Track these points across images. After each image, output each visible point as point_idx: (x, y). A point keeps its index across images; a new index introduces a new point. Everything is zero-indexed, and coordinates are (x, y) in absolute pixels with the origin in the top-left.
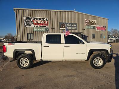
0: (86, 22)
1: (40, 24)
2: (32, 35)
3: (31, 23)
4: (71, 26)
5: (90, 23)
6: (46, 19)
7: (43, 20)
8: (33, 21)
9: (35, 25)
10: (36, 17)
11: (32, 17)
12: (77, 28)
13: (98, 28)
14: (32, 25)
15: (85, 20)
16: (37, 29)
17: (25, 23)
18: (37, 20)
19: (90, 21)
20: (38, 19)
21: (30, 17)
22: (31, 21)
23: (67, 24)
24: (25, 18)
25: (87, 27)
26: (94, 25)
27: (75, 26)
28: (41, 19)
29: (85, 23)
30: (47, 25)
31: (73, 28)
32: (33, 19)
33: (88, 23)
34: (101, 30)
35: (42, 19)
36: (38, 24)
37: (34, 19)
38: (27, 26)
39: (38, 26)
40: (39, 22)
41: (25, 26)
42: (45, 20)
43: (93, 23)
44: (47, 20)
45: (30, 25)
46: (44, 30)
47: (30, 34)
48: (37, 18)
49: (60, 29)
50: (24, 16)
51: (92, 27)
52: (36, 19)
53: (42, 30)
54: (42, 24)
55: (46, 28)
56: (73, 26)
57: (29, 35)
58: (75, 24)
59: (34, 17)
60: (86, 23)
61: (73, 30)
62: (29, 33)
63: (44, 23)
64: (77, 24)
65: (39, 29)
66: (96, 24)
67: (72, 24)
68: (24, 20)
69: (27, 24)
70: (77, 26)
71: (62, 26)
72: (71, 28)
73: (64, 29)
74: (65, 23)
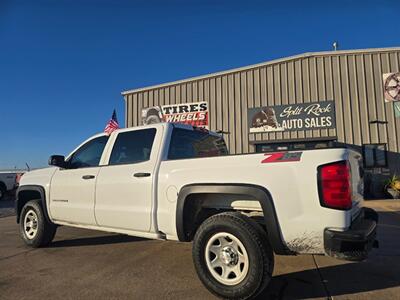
0: (392, 83)
1: (183, 122)
4: (303, 115)
6: (201, 106)
7: (192, 110)
8: (164, 118)
10: (172, 106)
11: (163, 107)
12: (334, 121)
15: (386, 76)
18: (175, 112)
20: (178, 110)
21: (157, 107)
23: (280, 109)
24: (144, 112)
27: (326, 114)
28: (187, 107)
29: (386, 89)
30: (205, 122)
31: (314, 123)
32: (164, 112)
35: (189, 109)
37: (168, 112)
40: (182, 117)
42: (198, 108)
44: (205, 109)
48: (175, 108)
49: (252, 130)
50: (143, 107)
52: (171, 111)
54: (189, 123)
56: (311, 116)
58: (323, 105)
59: (168, 106)
60: (393, 92)
61: (313, 128)
63: (194, 119)
64: (333, 102)
67: (304, 105)
68: (143, 118)
70: (333, 114)
71: (258, 120)
72: (304, 123)
73: (270, 129)
74: (275, 107)
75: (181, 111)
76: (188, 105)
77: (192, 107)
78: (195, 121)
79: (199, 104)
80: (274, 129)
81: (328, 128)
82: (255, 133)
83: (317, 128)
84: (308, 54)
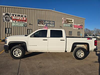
0: (64, 20)
1: (19, 20)
2: (10, 29)
3: (10, 19)
4: (49, 23)
5: (68, 22)
6: (25, 16)
8: (12, 17)
9: (13, 21)
10: (15, 14)
11: (11, 14)
12: (54, 25)
13: (75, 27)
14: (11, 21)
15: (63, 18)
16: (15, 24)
17: (4, 18)
19: (67, 20)
20: (17, 16)
21: (9, 13)
22: (10, 17)
24: (4, 14)
25: (64, 25)
26: (71, 24)
27: (53, 24)
28: (20, 15)
30: (26, 21)
32: (12, 15)
33: (65, 22)
34: (78, 29)
35: (21, 16)
36: (16, 20)
37: (13, 16)
38: (5, 21)
39: (17, 21)
40: (18, 18)
41: (4, 21)
43: (70, 22)
44: (26, 17)
45: (9, 21)
46: (22, 25)
47: (9, 29)
48: (16, 15)
49: (38, 25)
51: (70, 25)
52: (14, 16)
53: (21, 26)
54: (21, 20)
55: (24, 24)
56: (51, 24)
57: (7, 29)
58: (53, 22)
59: (14, 14)
60: (64, 22)
61: (51, 26)
62: (7, 28)
63: (22, 19)
64: (55, 22)
65: (17, 24)
66: (73, 23)
67: (49, 21)
68: (3, 16)
69: (6, 19)
70: (54, 24)
71: (40, 23)
72: (49, 25)
73: (42, 25)
74: (44, 20)
75: (18, 16)
76: (21, 15)
77: (22, 16)
78: (23, 20)
79: (24, 15)
80: (43, 26)
81: (53, 27)
82: (39, 26)
83: (51, 27)
84: (51, 10)
